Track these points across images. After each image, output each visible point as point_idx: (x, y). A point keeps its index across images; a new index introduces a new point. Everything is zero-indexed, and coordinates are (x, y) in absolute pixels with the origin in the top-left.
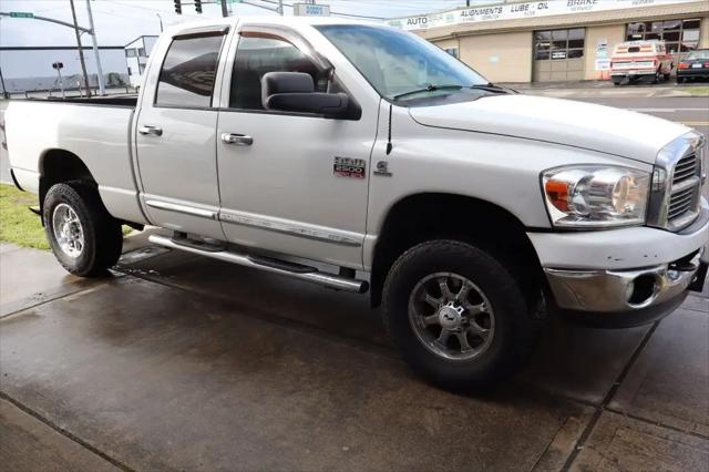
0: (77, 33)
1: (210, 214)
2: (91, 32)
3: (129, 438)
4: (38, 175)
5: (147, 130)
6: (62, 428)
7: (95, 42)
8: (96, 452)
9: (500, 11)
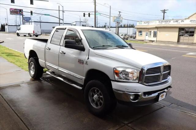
0: (59, 20)
1: (57, 68)
2: (63, 20)
3: (24, 113)
4: (29, 55)
5: (48, 48)
6: (13, 108)
7: (63, 22)
8: (16, 114)
9: (170, 22)
